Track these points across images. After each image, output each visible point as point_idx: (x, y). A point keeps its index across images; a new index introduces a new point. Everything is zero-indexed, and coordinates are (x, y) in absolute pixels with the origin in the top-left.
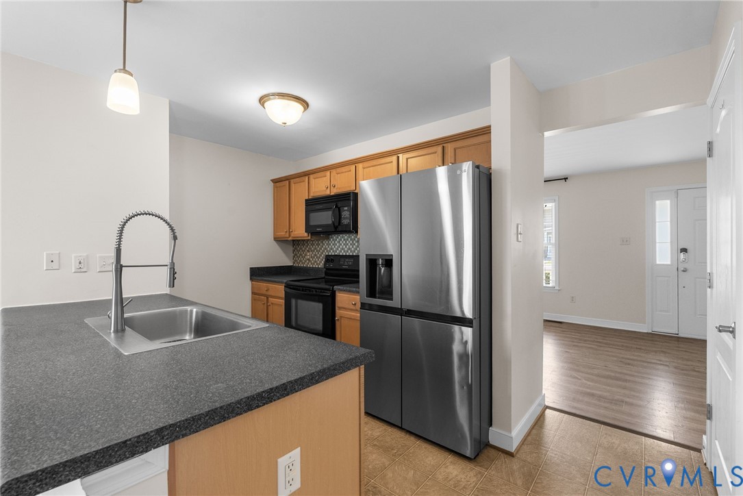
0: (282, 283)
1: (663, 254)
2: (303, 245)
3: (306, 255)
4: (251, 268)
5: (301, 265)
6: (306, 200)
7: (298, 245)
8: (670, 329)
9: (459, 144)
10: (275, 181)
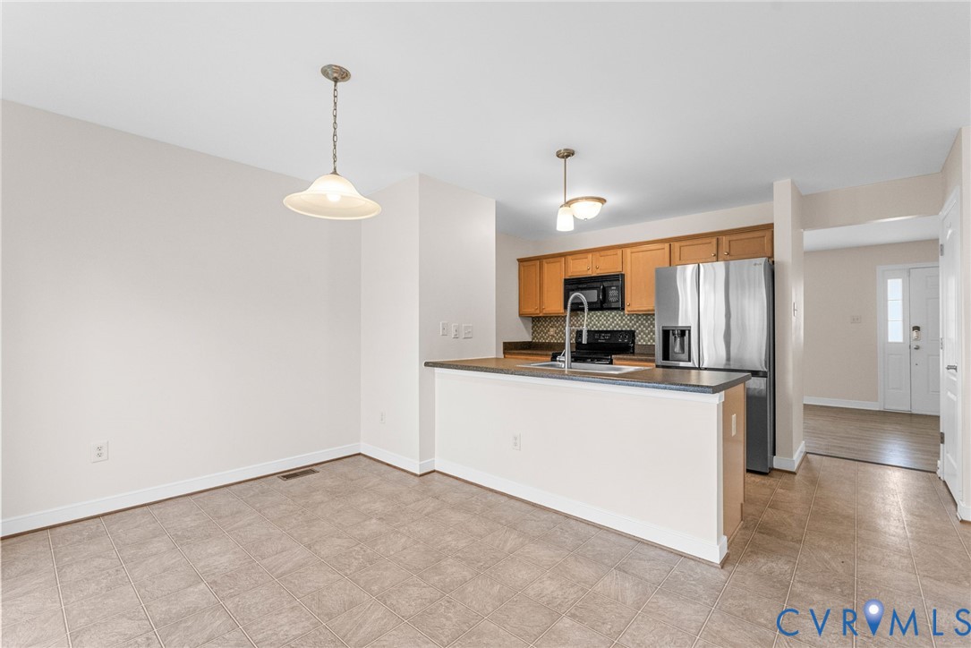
0: (546, 355)
1: (896, 332)
2: (545, 321)
3: (549, 331)
4: (504, 343)
5: (542, 340)
6: (565, 280)
7: (539, 321)
8: (903, 407)
9: (734, 237)
10: (520, 261)
